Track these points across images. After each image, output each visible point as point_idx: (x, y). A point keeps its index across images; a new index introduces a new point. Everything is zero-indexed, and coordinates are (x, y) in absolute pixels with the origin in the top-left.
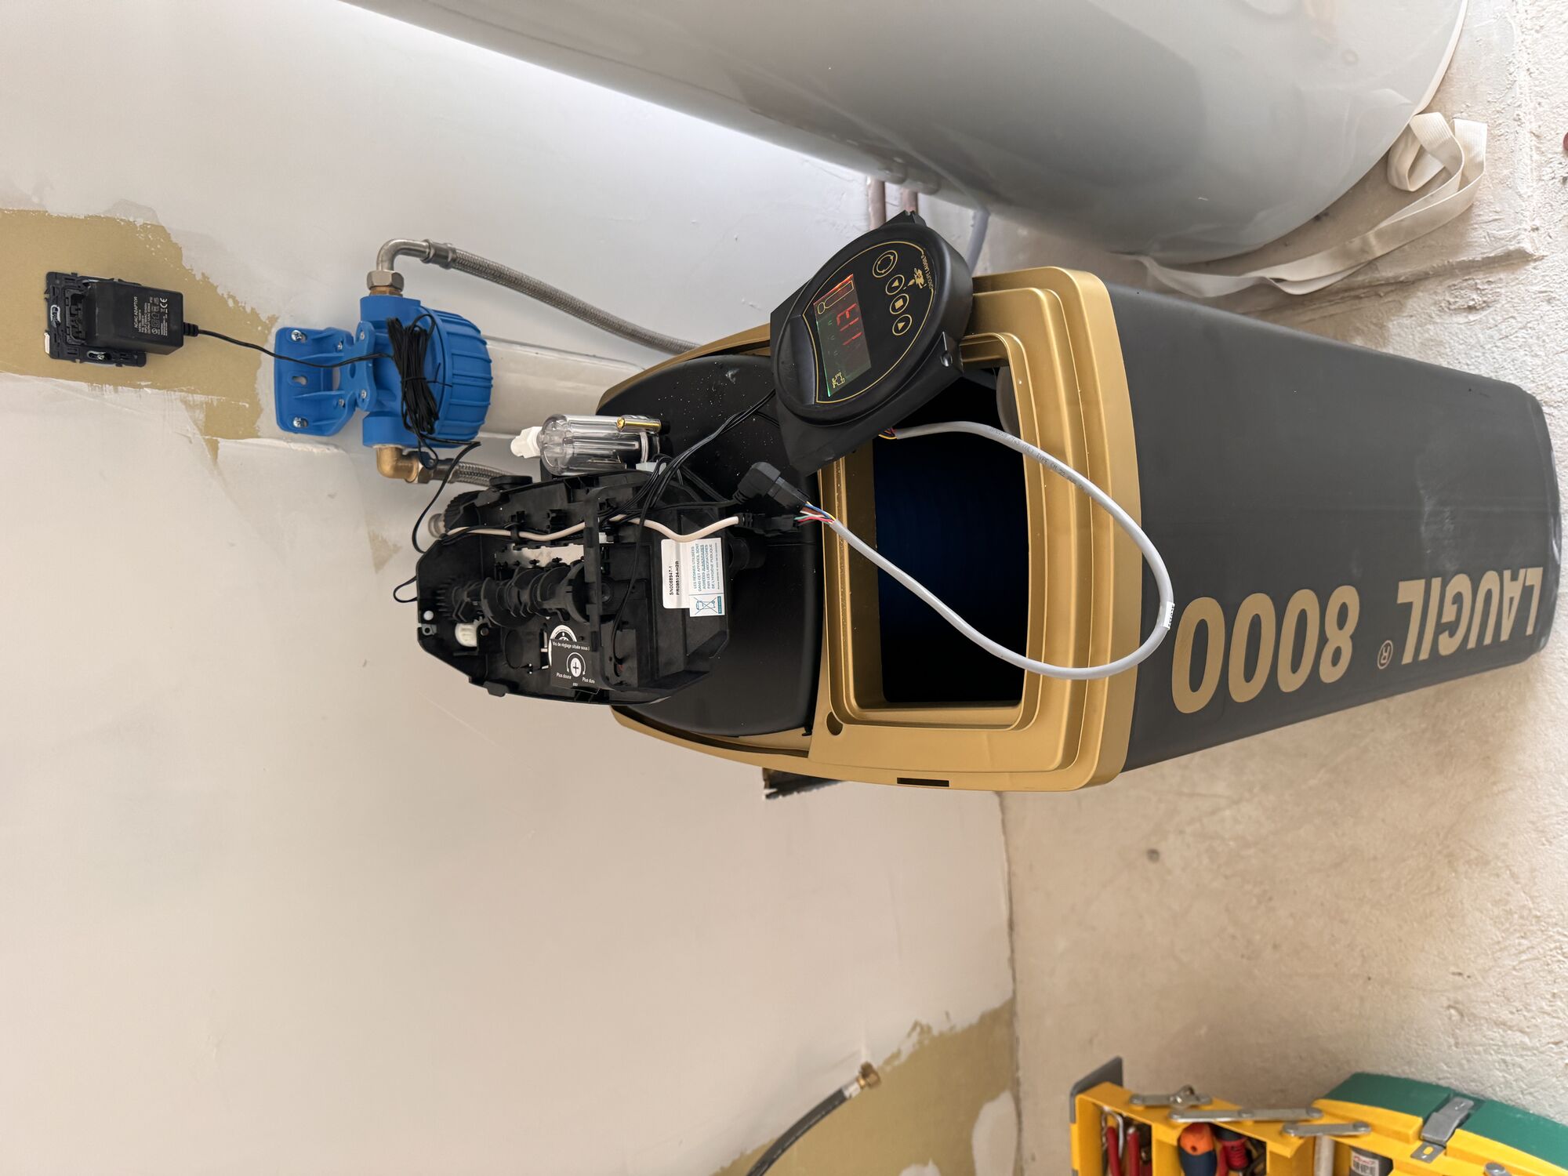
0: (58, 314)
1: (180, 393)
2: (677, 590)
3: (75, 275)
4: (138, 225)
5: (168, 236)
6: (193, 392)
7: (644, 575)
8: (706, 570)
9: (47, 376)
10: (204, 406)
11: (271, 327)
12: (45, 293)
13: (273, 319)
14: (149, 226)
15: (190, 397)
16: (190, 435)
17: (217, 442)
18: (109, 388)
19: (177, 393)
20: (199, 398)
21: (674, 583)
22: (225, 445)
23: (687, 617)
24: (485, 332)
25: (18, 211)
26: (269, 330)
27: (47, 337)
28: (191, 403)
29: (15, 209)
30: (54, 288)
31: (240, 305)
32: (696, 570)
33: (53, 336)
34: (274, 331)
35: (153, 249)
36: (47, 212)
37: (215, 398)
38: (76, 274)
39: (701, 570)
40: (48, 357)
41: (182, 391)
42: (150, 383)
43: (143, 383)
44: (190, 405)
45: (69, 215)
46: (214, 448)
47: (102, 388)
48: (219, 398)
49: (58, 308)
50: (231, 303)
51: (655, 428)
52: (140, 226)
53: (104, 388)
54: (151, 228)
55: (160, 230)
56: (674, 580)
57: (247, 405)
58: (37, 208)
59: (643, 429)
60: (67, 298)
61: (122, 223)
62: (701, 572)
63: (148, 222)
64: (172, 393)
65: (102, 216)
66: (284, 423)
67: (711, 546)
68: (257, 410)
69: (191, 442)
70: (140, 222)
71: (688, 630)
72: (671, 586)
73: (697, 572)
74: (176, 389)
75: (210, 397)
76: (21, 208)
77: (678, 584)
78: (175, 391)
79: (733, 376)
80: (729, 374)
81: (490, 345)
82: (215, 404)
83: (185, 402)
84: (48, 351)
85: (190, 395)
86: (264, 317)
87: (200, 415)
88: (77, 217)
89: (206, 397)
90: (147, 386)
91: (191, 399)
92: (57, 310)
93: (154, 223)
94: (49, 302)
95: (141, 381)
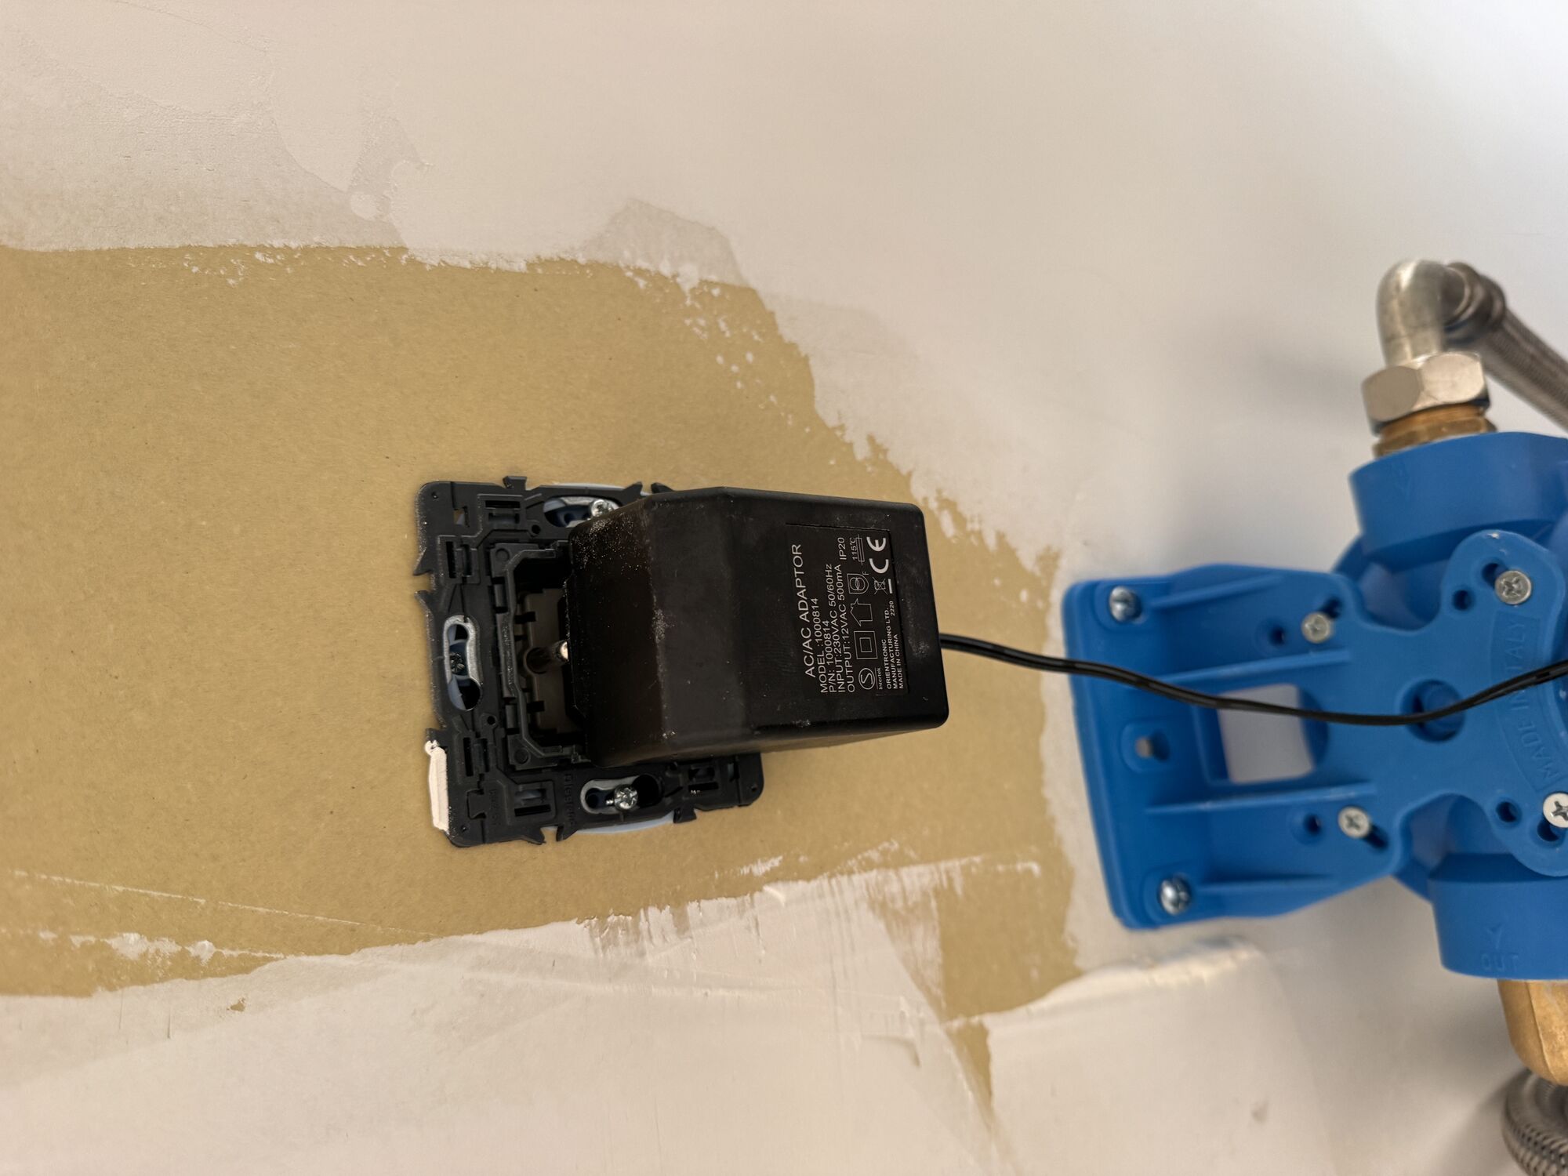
0: (470, 651)
1: (866, 875)
3: (515, 484)
4: (686, 287)
5: (768, 322)
6: (896, 862)
9: (442, 932)
10: (933, 904)
11: (1049, 587)
12: (417, 574)
13: (1049, 560)
14: (716, 292)
15: (892, 884)
16: (911, 1034)
17: (982, 1033)
18: (657, 918)
19: (856, 878)
20: (917, 878)
22: (1007, 1036)
25: (306, 251)
26: (1045, 595)
27: (437, 756)
28: (899, 904)
29: (293, 245)
30: (449, 546)
31: (969, 527)
33: (458, 750)
34: (1057, 596)
35: (735, 368)
36: (404, 249)
37: (955, 865)
38: (520, 483)
40: (444, 844)
41: (869, 866)
42: (776, 862)
43: (760, 869)
44: (896, 913)
45: (480, 258)
46: (979, 1060)
47: (636, 924)
48: (964, 861)
49: (470, 627)
52: (693, 290)
53: (643, 925)
54: (722, 297)
55: (746, 303)
57: (1035, 868)
58: (374, 239)
60: (501, 580)
61: (642, 283)
63: (714, 278)
64: (844, 879)
65: (582, 260)
66: (1128, 902)
68: (1058, 879)
69: (916, 1061)
70: (690, 275)
74: (852, 863)
75: (943, 865)
76: (316, 239)
78: (851, 872)
82: (959, 890)
83: (881, 906)
84: (441, 820)
85: (891, 873)
86: (1028, 559)
87: (926, 944)
88: (505, 266)
89: (932, 867)
90: (772, 877)
91: (894, 888)
92: (461, 633)
93: (731, 280)
94: (435, 605)
95: (753, 860)
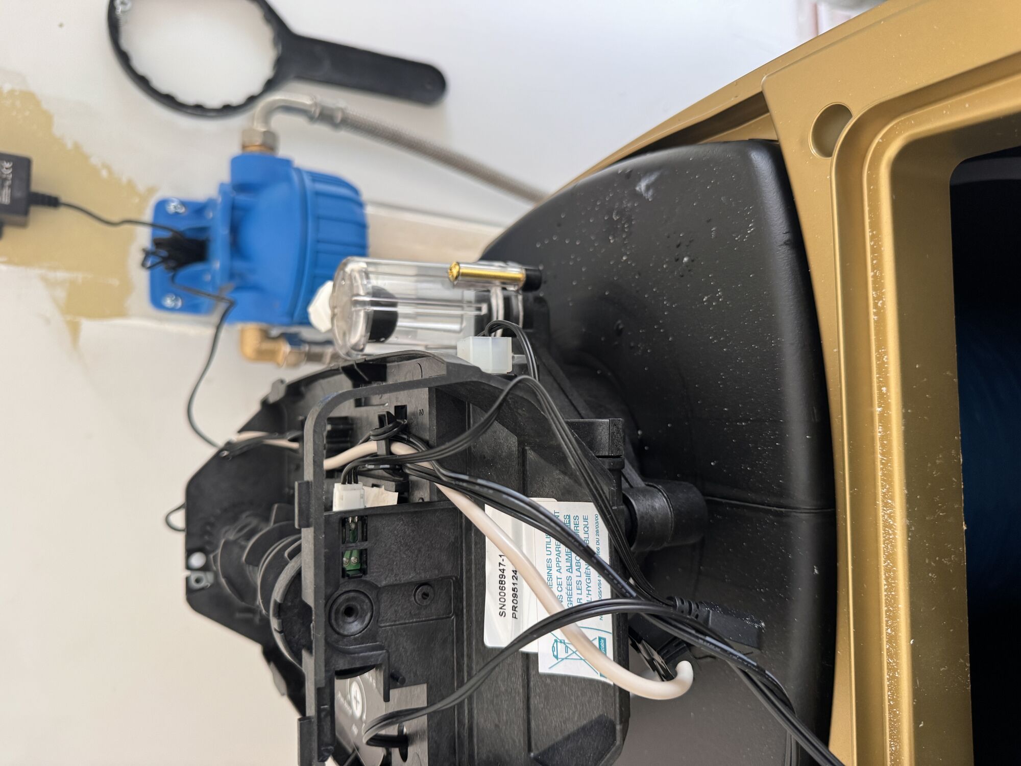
1: (40, 270)
2: (514, 608)
5: (38, 103)
6: (55, 269)
7: (448, 569)
8: (575, 573)
10: (67, 283)
11: (150, 199)
13: (151, 190)
14: (17, 93)
15: (51, 275)
16: (48, 316)
17: (78, 323)
19: (36, 270)
20: (61, 275)
21: (509, 592)
22: (89, 327)
23: (532, 673)
24: (366, 194)
26: (147, 201)
28: (52, 280)
31: (115, 175)
32: (554, 568)
34: (152, 202)
35: (18, 117)
37: (80, 275)
39: (564, 570)
41: (43, 267)
44: (51, 283)
46: (75, 330)
48: (84, 275)
50: (104, 173)
51: (513, 281)
52: (7, 92)
54: (19, 95)
55: (29, 98)
56: (509, 585)
57: (116, 283)
59: (497, 282)
62: (565, 574)
63: (17, 88)
66: (156, 301)
67: (585, 519)
68: (127, 287)
69: (49, 323)
70: (7, 88)
71: (534, 701)
72: (502, 599)
73: (555, 574)
75: (74, 274)
77: (515, 596)
79: (648, 188)
80: (642, 186)
81: (370, 210)
82: (79, 282)
83: (44, 279)
85: (51, 272)
86: (141, 187)
87: (61, 294)
89: (70, 273)
93: (24, 89)
